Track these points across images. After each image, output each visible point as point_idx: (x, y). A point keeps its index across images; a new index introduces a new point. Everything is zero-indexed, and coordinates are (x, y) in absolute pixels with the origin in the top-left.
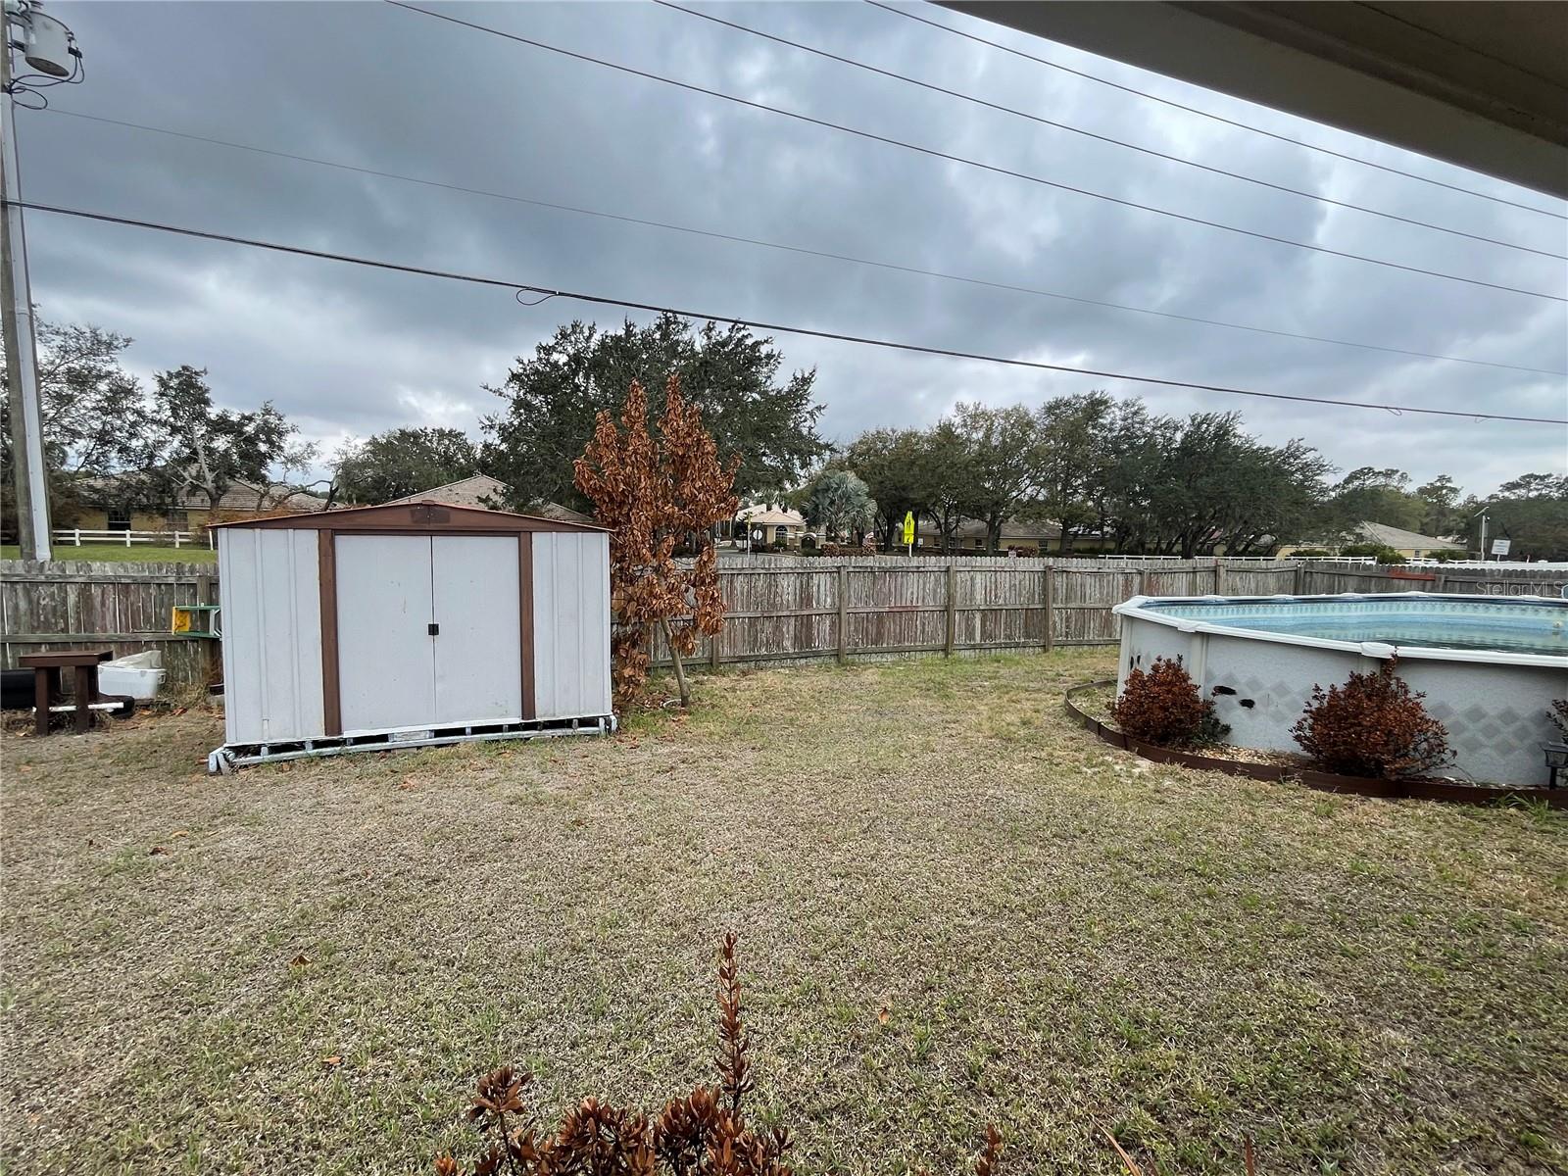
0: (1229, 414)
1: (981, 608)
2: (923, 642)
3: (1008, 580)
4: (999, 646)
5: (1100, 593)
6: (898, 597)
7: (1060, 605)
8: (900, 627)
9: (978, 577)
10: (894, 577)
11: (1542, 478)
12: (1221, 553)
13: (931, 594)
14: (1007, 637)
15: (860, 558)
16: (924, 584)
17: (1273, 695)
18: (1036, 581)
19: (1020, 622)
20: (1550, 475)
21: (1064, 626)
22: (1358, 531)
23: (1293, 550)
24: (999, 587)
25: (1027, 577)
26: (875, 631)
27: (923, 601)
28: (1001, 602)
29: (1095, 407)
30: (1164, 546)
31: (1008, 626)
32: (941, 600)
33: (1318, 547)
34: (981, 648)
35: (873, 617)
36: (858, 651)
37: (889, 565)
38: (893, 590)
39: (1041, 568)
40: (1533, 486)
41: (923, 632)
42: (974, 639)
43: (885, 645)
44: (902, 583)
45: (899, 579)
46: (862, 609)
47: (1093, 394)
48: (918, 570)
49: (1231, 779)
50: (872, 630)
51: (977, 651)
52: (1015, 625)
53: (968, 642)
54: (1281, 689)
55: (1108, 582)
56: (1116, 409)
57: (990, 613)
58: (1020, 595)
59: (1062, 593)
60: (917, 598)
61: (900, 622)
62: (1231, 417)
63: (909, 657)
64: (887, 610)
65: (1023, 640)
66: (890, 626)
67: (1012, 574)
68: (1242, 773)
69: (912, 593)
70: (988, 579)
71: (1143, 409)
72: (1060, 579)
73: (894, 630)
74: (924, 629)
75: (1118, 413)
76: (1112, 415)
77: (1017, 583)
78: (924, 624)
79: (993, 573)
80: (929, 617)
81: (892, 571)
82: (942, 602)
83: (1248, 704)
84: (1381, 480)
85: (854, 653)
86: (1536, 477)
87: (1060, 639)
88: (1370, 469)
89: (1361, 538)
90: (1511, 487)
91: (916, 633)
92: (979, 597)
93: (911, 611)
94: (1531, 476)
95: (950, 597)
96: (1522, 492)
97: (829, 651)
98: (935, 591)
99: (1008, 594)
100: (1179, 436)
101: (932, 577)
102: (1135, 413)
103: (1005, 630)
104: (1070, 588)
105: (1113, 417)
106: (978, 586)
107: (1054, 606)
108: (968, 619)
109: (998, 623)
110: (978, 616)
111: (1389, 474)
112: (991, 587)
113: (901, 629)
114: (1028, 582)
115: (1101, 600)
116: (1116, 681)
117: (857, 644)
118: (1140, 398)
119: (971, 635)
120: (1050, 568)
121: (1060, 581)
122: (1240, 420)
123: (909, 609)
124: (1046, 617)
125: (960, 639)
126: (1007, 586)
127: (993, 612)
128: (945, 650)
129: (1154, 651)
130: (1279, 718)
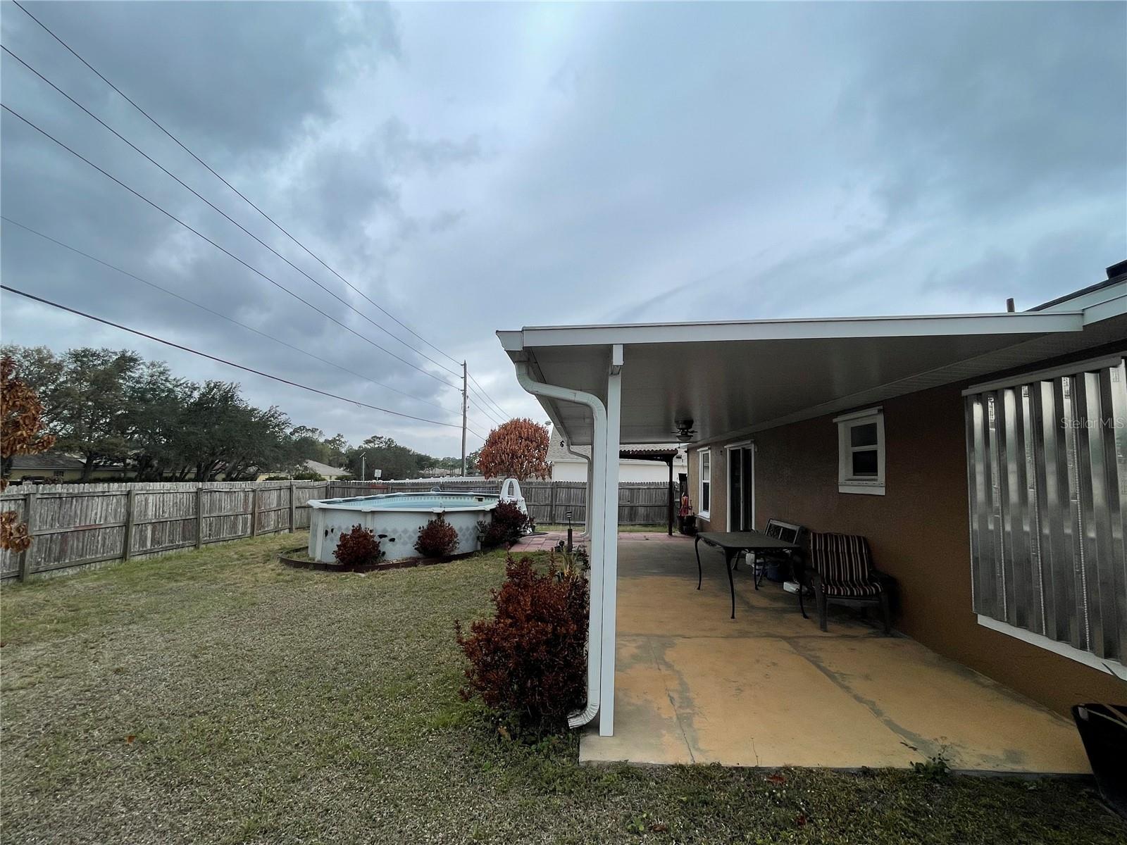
0: (232, 384)
1: (153, 521)
2: (103, 553)
3: (172, 499)
4: (166, 549)
5: (230, 505)
6: (83, 518)
7: (207, 515)
8: (83, 542)
9: (151, 498)
10: (80, 501)
11: (380, 438)
12: (220, 479)
13: (113, 513)
14: (171, 541)
15: (48, 486)
16: (108, 505)
17: (402, 535)
18: (191, 499)
19: (180, 529)
20: (382, 437)
21: (208, 529)
22: (305, 464)
23: (267, 477)
24: (165, 504)
25: (185, 497)
26: (58, 549)
27: (106, 520)
28: (166, 515)
29: (126, 362)
30: (178, 475)
31: (171, 533)
32: (121, 518)
33: (283, 475)
34: (151, 552)
35: (57, 537)
36: (41, 569)
37: (76, 491)
38: (79, 512)
39: (195, 490)
40: (376, 442)
41: (103, 545)
42: (146, 546)
43: (67, 561)
44: (87, 506)
45: (85, 503)
46: (46, 530)
47: (124, 352)
48: (104, 495)
49: (398, 570)
50: (56, 549)
51: (148, 555)
52: (176, 531)
53: (141, 549)
54: (405, 531)
55: (235, 497)
56: (144, 367)
57: (158, 525)
58: (180, 510)
59: (207, 507)
60: (101, 517)
61: (83, 539)
62: (234, 386)
63: (89, 568)
64: (73, 529)
65: (181, 543)
66: (74, 543)
67: (175, 494)
68: (402, 567)
69: (96, 514)
70: (158, 499)
71: (169, 370)
72: (206, 497)
73: (77, 546)
74: (104, 542)
75: (146, 370)
76: (141, 371)
77: (178, 501)
78: (105, 538)
79: (162, 495)
80: (109, 532)
81: (79, 496)
82: (122, 518)
83: (393, 540)
84: (310, 434)
85: (37, 571)
86: (378, 438)
87: (205, 539)
88: (304, 427)
89: (306, 468)
90: (368, 442)
91: (97, 547)
92: (150, 513)
93: (93, 529)
94: (375, 437)
95: (129, 514)
96: (372, 445)
97: (8, 573)
98: (116, 510)
99: (172, 509)
100: (196, 394)
101: (115, 500)
102: (161, 373)
103: (169, 536)
104: (212, 503)
105: (142, 372)
106: (150, 505)
107: (204, 516)
108: (141, 531)
109: (164, 531)
110: (150, 528)
111: (314, 431)
112: (159, 505)
113: (83, 546)
114: (185, 500)
115: (231, 509)
116: (307, 547)
117: (38, 563)
118: (166, 362)
119: (143, 543)
120: (201, 489)
121: (205, 499)
122: (240, 388)
123: (94, 527)
124: (198, 524)
125: (135, 546)
126: (171, 504)
127: (161, 524)
128: (123, 557)
129: (345, 525)
130: (405, 544)
